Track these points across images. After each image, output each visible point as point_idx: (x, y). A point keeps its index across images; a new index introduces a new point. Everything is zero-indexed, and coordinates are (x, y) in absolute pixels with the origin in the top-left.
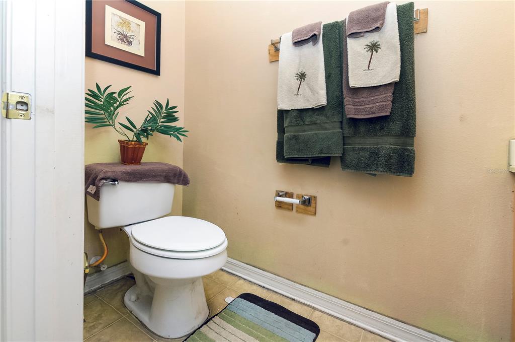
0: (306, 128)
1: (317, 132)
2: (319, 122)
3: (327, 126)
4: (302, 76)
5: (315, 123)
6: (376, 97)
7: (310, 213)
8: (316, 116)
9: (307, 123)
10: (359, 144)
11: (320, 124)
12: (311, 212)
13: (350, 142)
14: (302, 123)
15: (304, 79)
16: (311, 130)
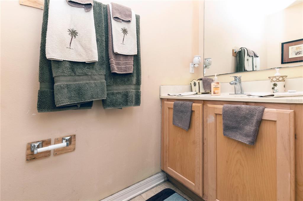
0: (77, 78)
1: (88, 82)
2: (90, 74)
3: (96, 77)
4: (73, 33)
5: (87, 75)
6: (126, 61)
7: (70, 151)
8: (87, 69)
9: (78, 74)
10: (116, 90)
11: (91, 75)
12: (70, 149)
13: (110, 89)
14: (73, 74)
15: (75, 36)
16: (83, 80)
